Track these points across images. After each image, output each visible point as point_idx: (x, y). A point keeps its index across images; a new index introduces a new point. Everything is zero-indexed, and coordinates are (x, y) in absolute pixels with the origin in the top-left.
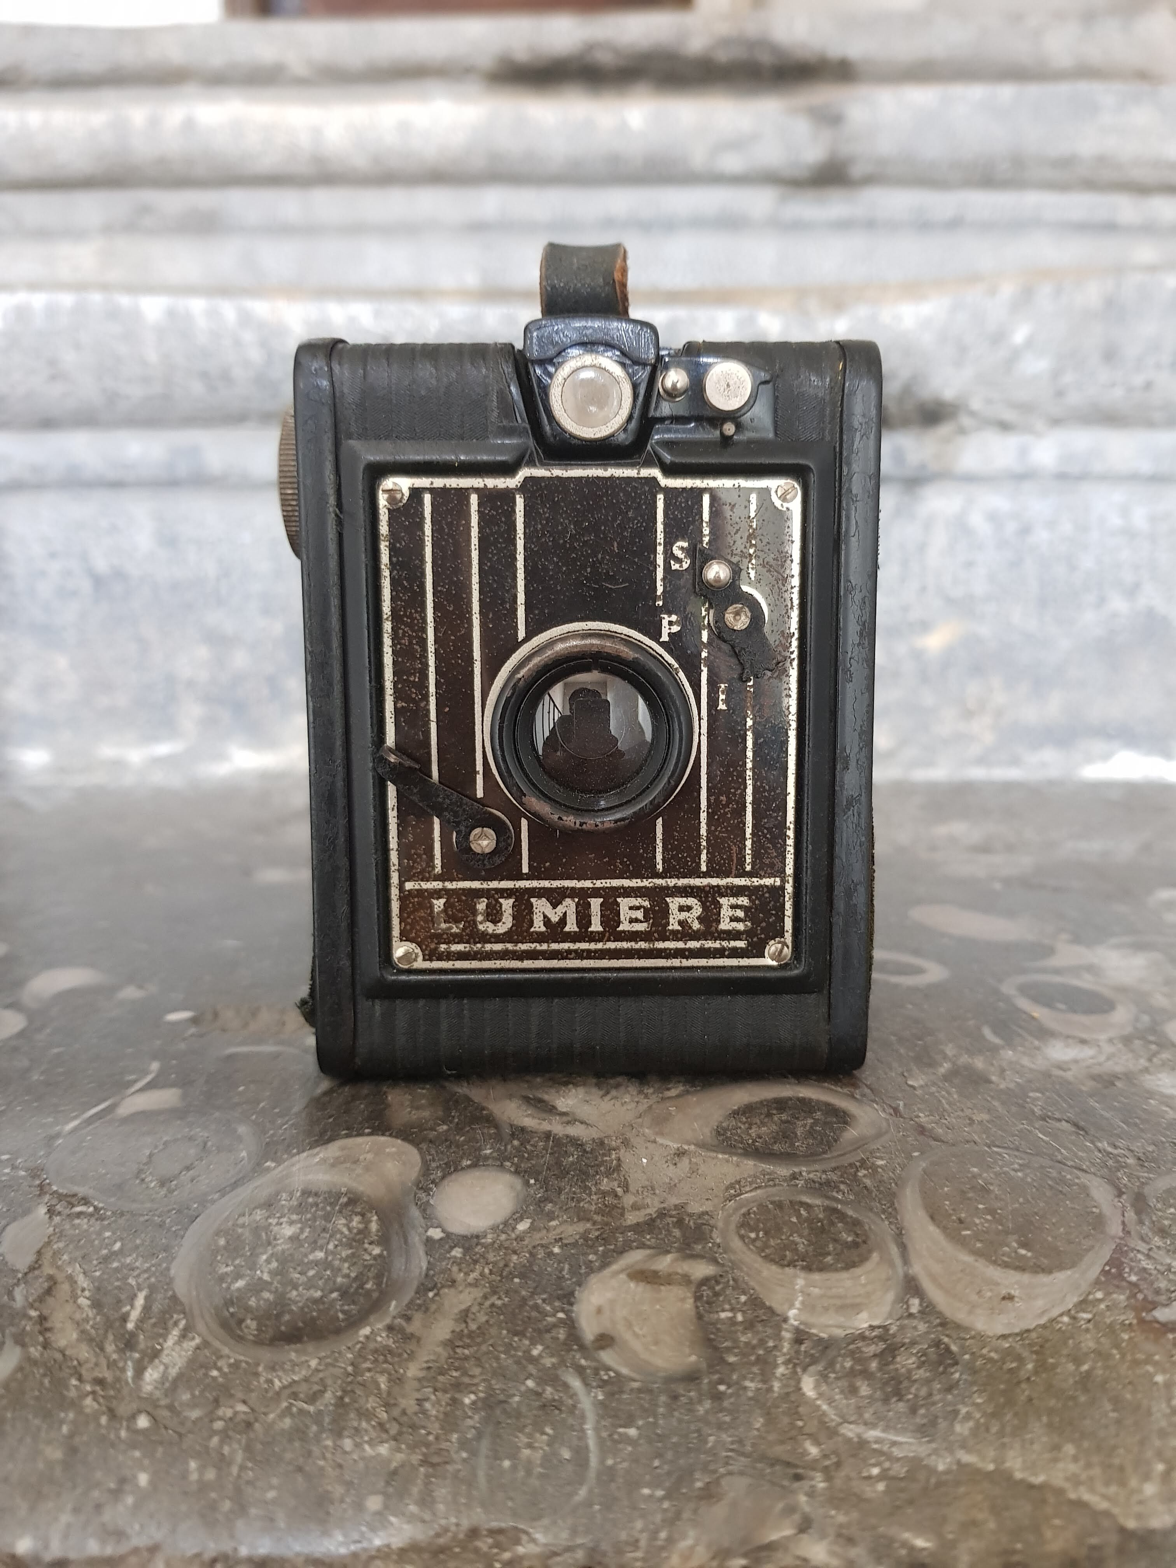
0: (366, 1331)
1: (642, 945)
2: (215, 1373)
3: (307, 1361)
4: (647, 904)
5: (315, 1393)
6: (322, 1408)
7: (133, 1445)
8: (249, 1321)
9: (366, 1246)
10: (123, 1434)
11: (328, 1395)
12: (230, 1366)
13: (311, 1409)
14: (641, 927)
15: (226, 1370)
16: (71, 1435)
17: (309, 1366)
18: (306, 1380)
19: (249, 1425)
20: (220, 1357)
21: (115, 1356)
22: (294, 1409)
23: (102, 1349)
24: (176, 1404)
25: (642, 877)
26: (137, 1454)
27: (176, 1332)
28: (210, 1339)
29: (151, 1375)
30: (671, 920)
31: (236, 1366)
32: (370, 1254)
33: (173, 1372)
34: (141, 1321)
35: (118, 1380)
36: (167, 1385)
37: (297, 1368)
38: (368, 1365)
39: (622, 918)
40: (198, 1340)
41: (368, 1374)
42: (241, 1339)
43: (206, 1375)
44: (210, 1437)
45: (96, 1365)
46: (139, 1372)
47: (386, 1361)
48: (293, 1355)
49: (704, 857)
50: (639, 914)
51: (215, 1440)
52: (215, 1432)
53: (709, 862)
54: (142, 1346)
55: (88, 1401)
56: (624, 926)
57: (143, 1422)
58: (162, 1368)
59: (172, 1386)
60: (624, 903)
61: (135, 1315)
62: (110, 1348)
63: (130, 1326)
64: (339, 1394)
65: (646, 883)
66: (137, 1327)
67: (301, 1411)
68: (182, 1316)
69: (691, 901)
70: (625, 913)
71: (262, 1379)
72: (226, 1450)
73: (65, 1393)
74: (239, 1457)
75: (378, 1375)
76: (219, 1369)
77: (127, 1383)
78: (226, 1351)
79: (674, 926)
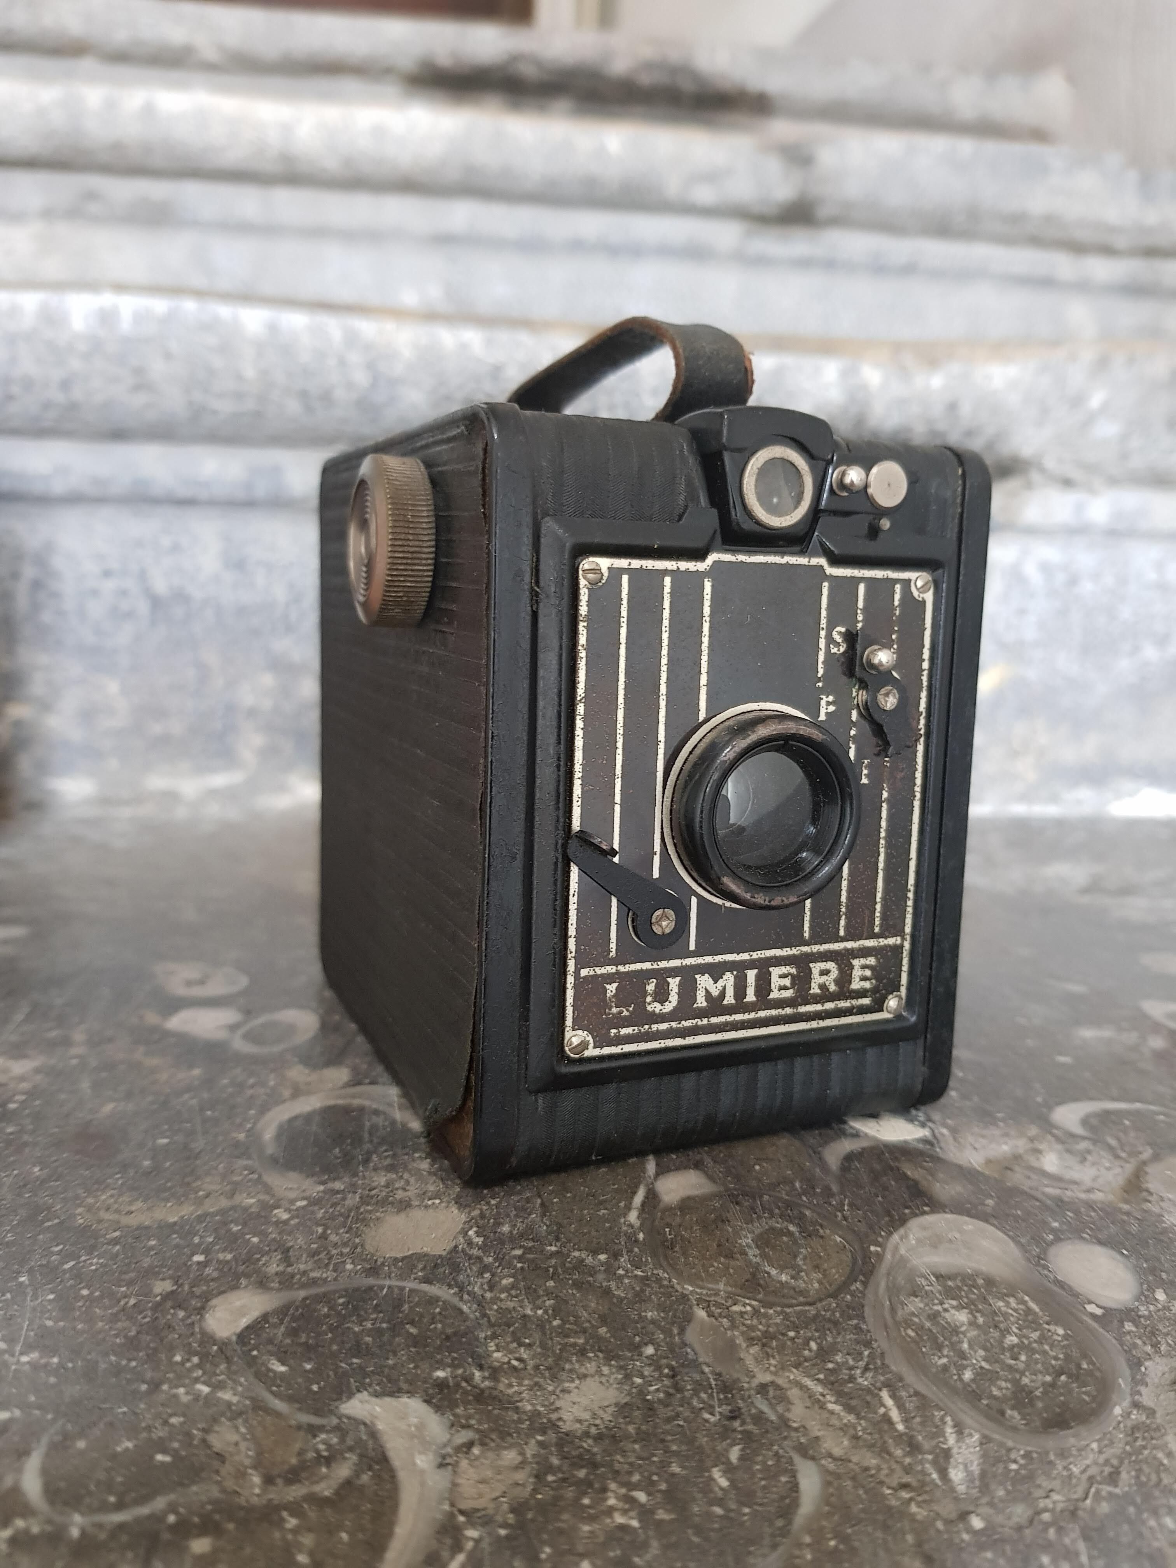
0: (1117, 1410)
1: (788, 1011)
2: (1014, 1466)
3: (1088, 1445)
4: (794, 971)
5: (1111, 1474)
6: (1127, 1489)
7: (982, 1547)
8: (1009, 1412)
9: (1046, 1326)
10: (966, 1537)
11: (1124, 1475)
12: (1023, 1457)
13: (1117, 1491)
14: (788, 994)
15: (1022, 1462)
16: (919, 1544)
17: (1092, 1450)
18: (1095, 1463)
19: (1073, 1513)
20: (1009, 1450)
21: (908, 1460)
22: (1104, 1493)
23: (889, 1453)
24: (996, 1501)
25: (791, 946)
26: (989, 1555)
27: (949, 1430)
28: (987, 1432)
29: (956, 1475)
30: (813, 985)
31: (1027, 1456)
32: (1058, 1335)
33: (975, 1468)
34: (906, 1421)
35: (923, 1484)
36: (977, 1483)
37: (1083, 1453)
38: (1139, 1443)
39: (773, 986)
40: (977, 1436)
41: (1146, 1452)
42: (1014, 1429)
43: (1007, 1470)
44: (1046, 1530)
45: (892, 1471)
46: (943, 1473)
47: (1152, 1438)
48: (1072, 1441)
49: (842, 922)
50: (787, 982)
51: (1052, 1532)
52: (1047, 1525)
53: (847, 927)
54: (926, 1445)
55: (914, 1508)
56: (775, 995)
57: (977, 1523)
58: (961, 1467)
59: (984, 1482)
60: (776, 972)
61: (895, 1415)
62: (899, 1452)
63: (900, 1427)
64: (1133, 1473)
65: (794, 951)
66: (906, 1427)
67: (1110, 1494)
68: (942, 1413)
69: (831, 965)
70: (776, 982)
71: (1060, 1467)
72: (1067, 1541)
73: (887, 1502)
74: (1081, 1546)
75: (1154, 1452)
76: (1015, 1461)
77: (937, 1485)
78: (1010, 1444)
79: (815, 990)
